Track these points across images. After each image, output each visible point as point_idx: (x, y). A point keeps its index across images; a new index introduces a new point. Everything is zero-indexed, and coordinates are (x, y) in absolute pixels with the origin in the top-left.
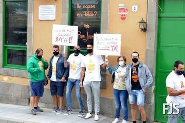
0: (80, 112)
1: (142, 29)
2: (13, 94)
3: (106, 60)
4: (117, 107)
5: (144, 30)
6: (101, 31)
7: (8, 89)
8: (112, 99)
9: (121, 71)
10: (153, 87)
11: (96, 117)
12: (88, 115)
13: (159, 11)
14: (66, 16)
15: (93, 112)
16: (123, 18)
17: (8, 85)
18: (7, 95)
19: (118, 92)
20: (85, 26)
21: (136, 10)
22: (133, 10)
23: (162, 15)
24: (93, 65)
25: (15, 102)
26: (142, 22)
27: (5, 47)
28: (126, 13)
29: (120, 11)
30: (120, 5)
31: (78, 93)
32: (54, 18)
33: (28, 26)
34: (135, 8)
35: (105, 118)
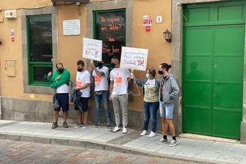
0: (108, 126)
1: (167, 40)
2: (40, 112)
3: (132, 74)
4: (145, 119)
5: (169, 41)
6: (127, 44)
7: (35, 106)
8: (140, 112)
9: (151, 84)
10: (180, 98)
11: (124, 130)
12: (116, 128)
13: (184, 21)
14: (91, 30)
15: (121, 125)
16: (148, 30)
17: (35, 103)
18: (34, 113)
19: (148, 105)
20: (111, 40)
21: (161, 21)
22: (158, 21)
23: (187, 25)
24: (120, 78)
25: (42, 120)
26: (167, 32)
27: (31, 64)
28: (151, 25)
29: (145, 23)
30: (145, 16)
31: (105, 105)
32: (79, 33)
33: (53, 42)
34: (159, 19)
35: (133, 131)
